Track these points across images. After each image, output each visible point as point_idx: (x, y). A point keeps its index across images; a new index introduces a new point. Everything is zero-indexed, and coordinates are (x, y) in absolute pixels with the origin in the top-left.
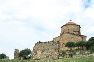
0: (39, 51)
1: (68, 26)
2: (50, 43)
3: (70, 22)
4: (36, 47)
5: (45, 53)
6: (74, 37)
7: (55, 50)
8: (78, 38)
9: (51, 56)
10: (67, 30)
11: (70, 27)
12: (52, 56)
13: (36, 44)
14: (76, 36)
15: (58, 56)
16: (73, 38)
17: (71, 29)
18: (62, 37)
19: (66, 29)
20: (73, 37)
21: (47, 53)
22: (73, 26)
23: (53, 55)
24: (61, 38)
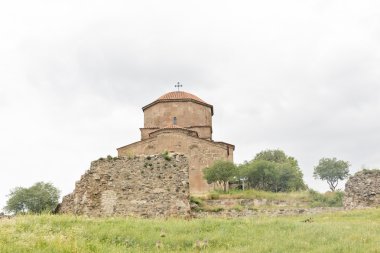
0: (110, 192)
1: (175, 105)
2: (156, 162)
3: (176, 89)
4: (96, 176)
5: (134, 202)
6: (200, 145)
7: (177, 191)
8: (214, 151)
9: (162, 213)
10: (168, 120)
11: (179, 109)
12: (165, 213)
13: (95, 164)
14: (205, 143)
15: (189, 212)
16: (195, 149)
17: (183, 117)
18: (155, 142)
19: (167, 114)
20: (196, 146)
21: (145, 202)
22: (190, 107)
23: (168, 208)
24: (150, 147)
